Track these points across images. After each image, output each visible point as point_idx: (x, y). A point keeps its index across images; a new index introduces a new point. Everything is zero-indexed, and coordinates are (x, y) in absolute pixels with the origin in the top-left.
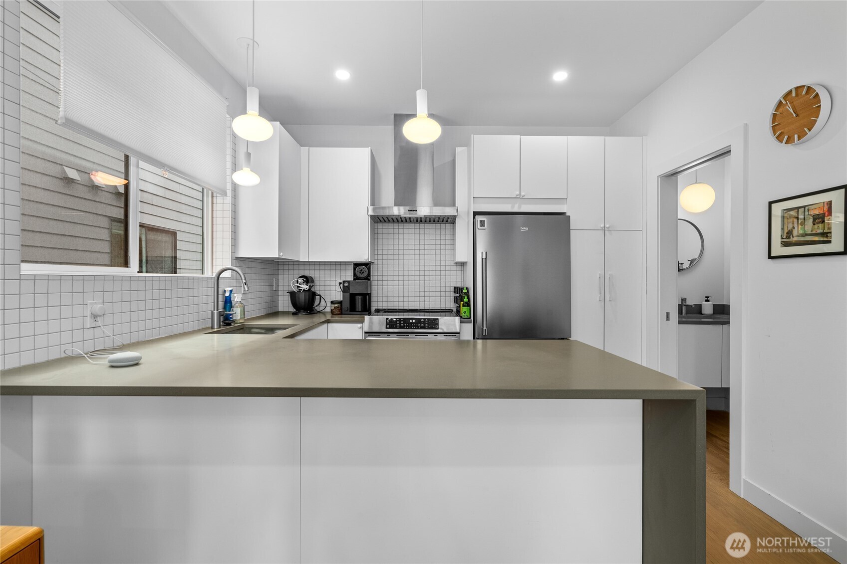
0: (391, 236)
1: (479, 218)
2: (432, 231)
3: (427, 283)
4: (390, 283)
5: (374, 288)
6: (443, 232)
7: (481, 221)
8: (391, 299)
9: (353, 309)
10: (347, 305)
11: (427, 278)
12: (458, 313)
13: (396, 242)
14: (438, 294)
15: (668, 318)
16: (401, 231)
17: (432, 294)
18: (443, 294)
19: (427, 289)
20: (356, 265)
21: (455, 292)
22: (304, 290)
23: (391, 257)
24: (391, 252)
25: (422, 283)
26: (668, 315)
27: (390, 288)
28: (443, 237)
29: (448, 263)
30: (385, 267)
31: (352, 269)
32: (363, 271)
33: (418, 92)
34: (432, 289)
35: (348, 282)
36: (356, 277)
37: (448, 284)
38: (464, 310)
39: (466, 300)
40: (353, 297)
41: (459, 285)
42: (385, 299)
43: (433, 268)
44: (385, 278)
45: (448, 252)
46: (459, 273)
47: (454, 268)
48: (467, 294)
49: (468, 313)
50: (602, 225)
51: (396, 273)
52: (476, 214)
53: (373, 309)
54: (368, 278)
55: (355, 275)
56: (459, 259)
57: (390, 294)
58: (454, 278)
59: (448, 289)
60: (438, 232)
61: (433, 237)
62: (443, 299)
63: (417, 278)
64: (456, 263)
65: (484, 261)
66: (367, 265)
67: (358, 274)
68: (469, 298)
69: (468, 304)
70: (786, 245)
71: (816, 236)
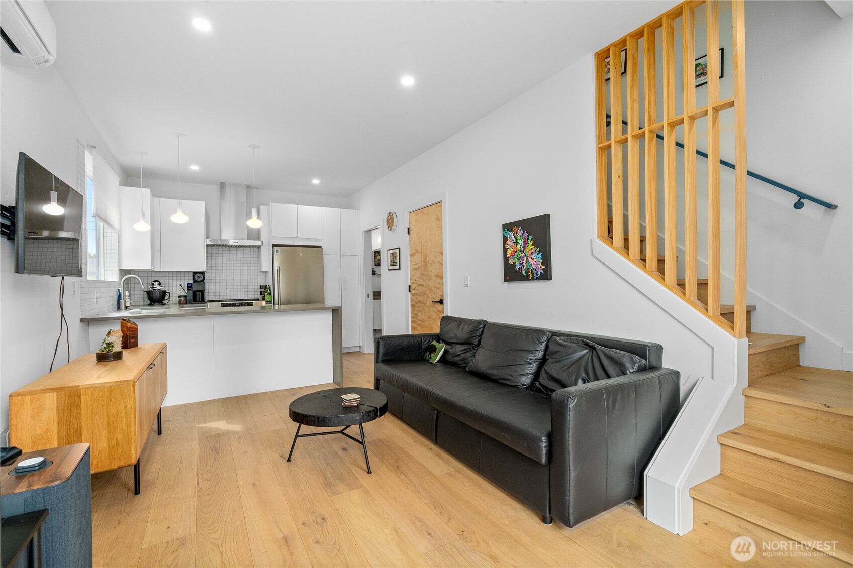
0: (217, 255)
1: (275, 248)
2: (245, 252)
3: (242, 284)
4: (217, 284)
5: (206, 288)
6: (252, 253)
7: (277, 250)
8: (218, 294)
9: (195, 300)
10: (191, 297)
11: (242, 281)
12: (264, 299)
13: (221, 258)
14: (249, 290)
15: (368, 297)
16: (224, 252)
17: (246, 290)
18: (253, 290)
19: (242, 287)
20: (195, 273)
21: (261, 288)
22: (159, 290)
23: (217, 268)
24: (217, 265)
25: (239, 284)
26: (368, 295)
27: (217, 287)
28: (252, 256)
29: (256, 271)
30: (213, 274)
31: (192, 275)
32: (199, 278)
33: (253, 209)
34: (246, 287)
35: (191, 284)
36: (195, 281)
37: (256, 284)
38: (267, 297)
39: (269, 292)
40: (194, 293)
41: (263, 284)
42: (214, 294)
43: (246, 274)
44: (213, 281)
45: (256, 265)
46: (263, 277)
47: (260, 274)
48: (269, 289)
49: (270, 299)
50: (340, 253)
51: (221, 278)
52: (274, 245)
53: (206, 301)
54: (203, 281)
55: (194, 279)
56: (263, 269)
57: (217, 291)
58: (259, 281)
59: (256, 287)
60: (249, 252)
61: (245, 256)
62: (253, 293)
63: (235, 281)
64: (262, 272)
65: (279, 271)
66: (203, 273)
67: (196, 279)
68: (270, 291)
69: (270, 294)
70: (391, 265)
71: (395, 263)
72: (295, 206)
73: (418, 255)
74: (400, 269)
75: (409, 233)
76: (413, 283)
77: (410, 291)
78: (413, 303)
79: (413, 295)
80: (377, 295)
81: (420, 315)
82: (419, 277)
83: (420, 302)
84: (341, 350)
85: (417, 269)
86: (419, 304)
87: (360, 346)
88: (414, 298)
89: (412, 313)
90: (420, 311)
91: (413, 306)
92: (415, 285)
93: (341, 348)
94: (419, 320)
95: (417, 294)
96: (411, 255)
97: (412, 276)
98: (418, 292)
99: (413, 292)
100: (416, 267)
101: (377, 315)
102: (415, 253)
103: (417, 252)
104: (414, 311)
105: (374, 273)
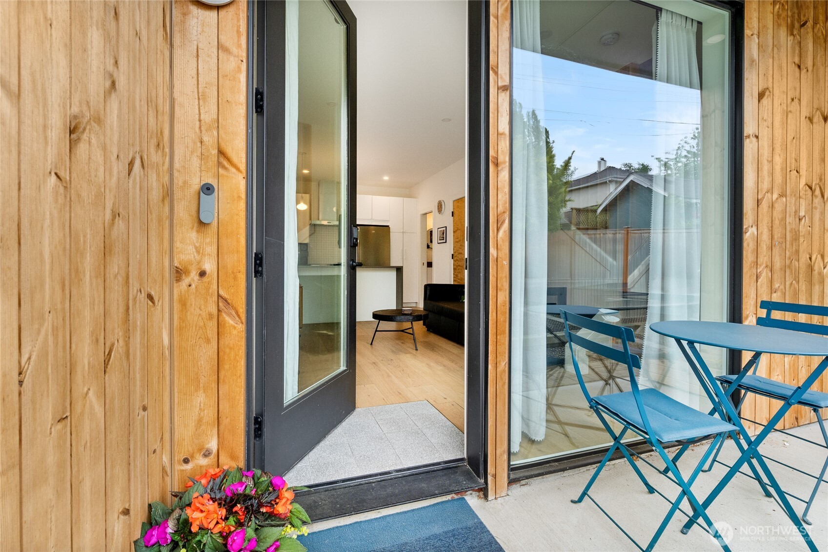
0: (316, 232)
13: (319, 234)
15: (424, 266)
16: (321, 229)
25: (330, 253)
26: (423, 263)
50: (402, 231)
70: (440, 240)
71: (443, 238)
72: (370, 196)
73: (459, 232)
74: (446, 242)
75: (453, 216)
76: (455, 252)
77: (452, 258)
78: (455, 267)
79: (454, 261)
80: (430, 265)
81: (459, 275)
82: (459, 248)
83: (459, 266)
84: (402, 305)
85: (457, 242)
86: (459, 267)
87: (416, 303)
88: (456, 263)
89: (454, 274)
90: (459, 272)
91: (454, 269)
92: (457, 253)
93: (402, 303)
94: (459, 279)
95: (457, 260)
96: (454, 232)
97: (454, 247)
98: (458, 258)
99: (455, 258)
100: (457, 240)
101: (429, 275)
102: (456, 231)
103: (458, 229)
104: (455, 272)
105: (428, 247)
